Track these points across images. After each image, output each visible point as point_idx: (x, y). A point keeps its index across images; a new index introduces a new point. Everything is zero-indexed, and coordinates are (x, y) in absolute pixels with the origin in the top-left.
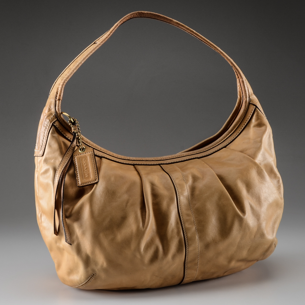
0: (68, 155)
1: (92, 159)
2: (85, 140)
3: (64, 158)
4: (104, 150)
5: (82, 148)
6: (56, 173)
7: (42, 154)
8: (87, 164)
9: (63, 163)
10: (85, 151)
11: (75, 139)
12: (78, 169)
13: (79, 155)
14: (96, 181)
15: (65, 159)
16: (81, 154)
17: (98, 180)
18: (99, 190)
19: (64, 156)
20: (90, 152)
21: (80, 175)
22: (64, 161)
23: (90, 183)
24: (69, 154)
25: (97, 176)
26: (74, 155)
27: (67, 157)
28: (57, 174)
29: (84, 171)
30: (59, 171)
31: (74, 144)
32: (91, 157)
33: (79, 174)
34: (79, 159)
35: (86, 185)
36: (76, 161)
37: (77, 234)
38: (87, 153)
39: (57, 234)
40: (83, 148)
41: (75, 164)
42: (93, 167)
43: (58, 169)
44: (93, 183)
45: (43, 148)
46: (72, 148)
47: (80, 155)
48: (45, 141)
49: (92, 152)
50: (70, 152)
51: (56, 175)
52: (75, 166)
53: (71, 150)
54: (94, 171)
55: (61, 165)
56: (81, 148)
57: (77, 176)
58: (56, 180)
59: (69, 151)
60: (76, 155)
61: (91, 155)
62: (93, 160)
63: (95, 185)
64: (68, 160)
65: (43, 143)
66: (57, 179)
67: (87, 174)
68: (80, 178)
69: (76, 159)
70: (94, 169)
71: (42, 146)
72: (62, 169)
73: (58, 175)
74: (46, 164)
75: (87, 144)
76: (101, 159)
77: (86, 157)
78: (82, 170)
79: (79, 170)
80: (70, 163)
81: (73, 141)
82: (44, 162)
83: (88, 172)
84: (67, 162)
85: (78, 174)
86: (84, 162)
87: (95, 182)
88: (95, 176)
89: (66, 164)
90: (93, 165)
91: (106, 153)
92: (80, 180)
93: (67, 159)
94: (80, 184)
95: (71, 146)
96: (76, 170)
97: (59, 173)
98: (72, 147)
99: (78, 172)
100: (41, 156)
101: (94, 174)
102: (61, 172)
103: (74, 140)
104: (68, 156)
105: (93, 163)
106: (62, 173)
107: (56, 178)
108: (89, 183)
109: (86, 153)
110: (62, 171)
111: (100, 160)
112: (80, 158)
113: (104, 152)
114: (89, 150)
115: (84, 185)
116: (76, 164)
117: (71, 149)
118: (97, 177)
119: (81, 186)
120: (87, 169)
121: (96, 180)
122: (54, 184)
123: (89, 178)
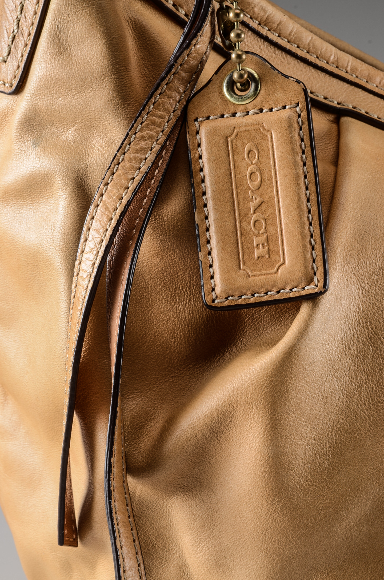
0: (161, 117)
1: (293, 150)
2: (256, 10)
3: (138, 135)
4: (354, 70)
5: (241, 76)
6: (88, 218)
7: (15, 83)
8: (265, 176)
9: (130, 160)
10: (256, 93)
11: (203, 21)
12: (215, 203)
13: (222, 116)
14: (310, 289)
15: (143, 138)
16: (234, 115)
17: (321, 284)
18: (326, 337)
19: (136, 121)
20: (284, 107)
21: (222, 241)
22: (137, 151)
23: (278, 292)
24: (165, 110)
25: (318, 253)
26: (191, 117)
27: (154, 123)
28: (95, 224)
29: (245, 216)
30: (107, 208)
31: (196, 51)
32: (291, 141)
33: (217, 232)
34: (222, 141)
35: (252, 300)
36: (204, 150)
37: (182, 556)
38: (271, 110)
39: (75, 540)
40: (251, 75)
41: (195, 167)
42: (299, 199)
43: (97, 197)
44: (291, 295)
45: (21, 45)
46: (185, 72)
47: (228, 121)
48: (36, 13)
49: (298, 109)
50: (169, 97)
51: (85, 229)
52: (197, 180)
53: (177, 84)
54: (302, 225)
55: (119, 172)
56: (236, 76)
57: (203, 240)
58: (85, 256)
59: (169, 88)
60: (208, 118)
61: (290, 126)
62: (299, 159)
63: (305, 309)
64: (156, 148)
65: (22, 21)
66: (91, 257)
67: (263, 238)
68: (222, 260)
69: (203, 136)
70: (305, 210)
71: (14, 38)
72: (124, 202)
73: (97, 230)
74: (36, 144)
75: (264, 31)
76: (337, 121)
77: (264, 138)
78: (234, 210)
79: (216, 210)
80: (167, 158)
81: (195, 36)
82: (22, 129)
83: (270, 228)
84: (151, 156)
85: (213, 234)
86: (248, 165)
87: (304, 293)
88: (305, 258)
89: (144, 168)
90: (298, 185)
91: (363, 83)
92: (222, 271)
93: (151, 137)
94: (218, 290)
95: (180, 60)
96: (199, 204)
97: (105, 219)
98: (186, 66)
99: (212, 221)
100: (10, 90)
101: (305, 247)
102: (116, 217)
103: (200, 28)
104: (158, 120)
105: (298, 176)
106: (119, 222)
107: (87, 249)
108: (272, 295)
109: (261, 110)
110: (118, 212)
111: (334, 126)
112: (227, 138)
113: (357, 81)
114: (279, 94)
115: (239, 302)
116: (202, 170)
117: (181, 79)
118: (319, 263)
119: (226, 304)
120: (264, 207)
121: (310, 281)
122: (75, 279)
123: (273, 266)
